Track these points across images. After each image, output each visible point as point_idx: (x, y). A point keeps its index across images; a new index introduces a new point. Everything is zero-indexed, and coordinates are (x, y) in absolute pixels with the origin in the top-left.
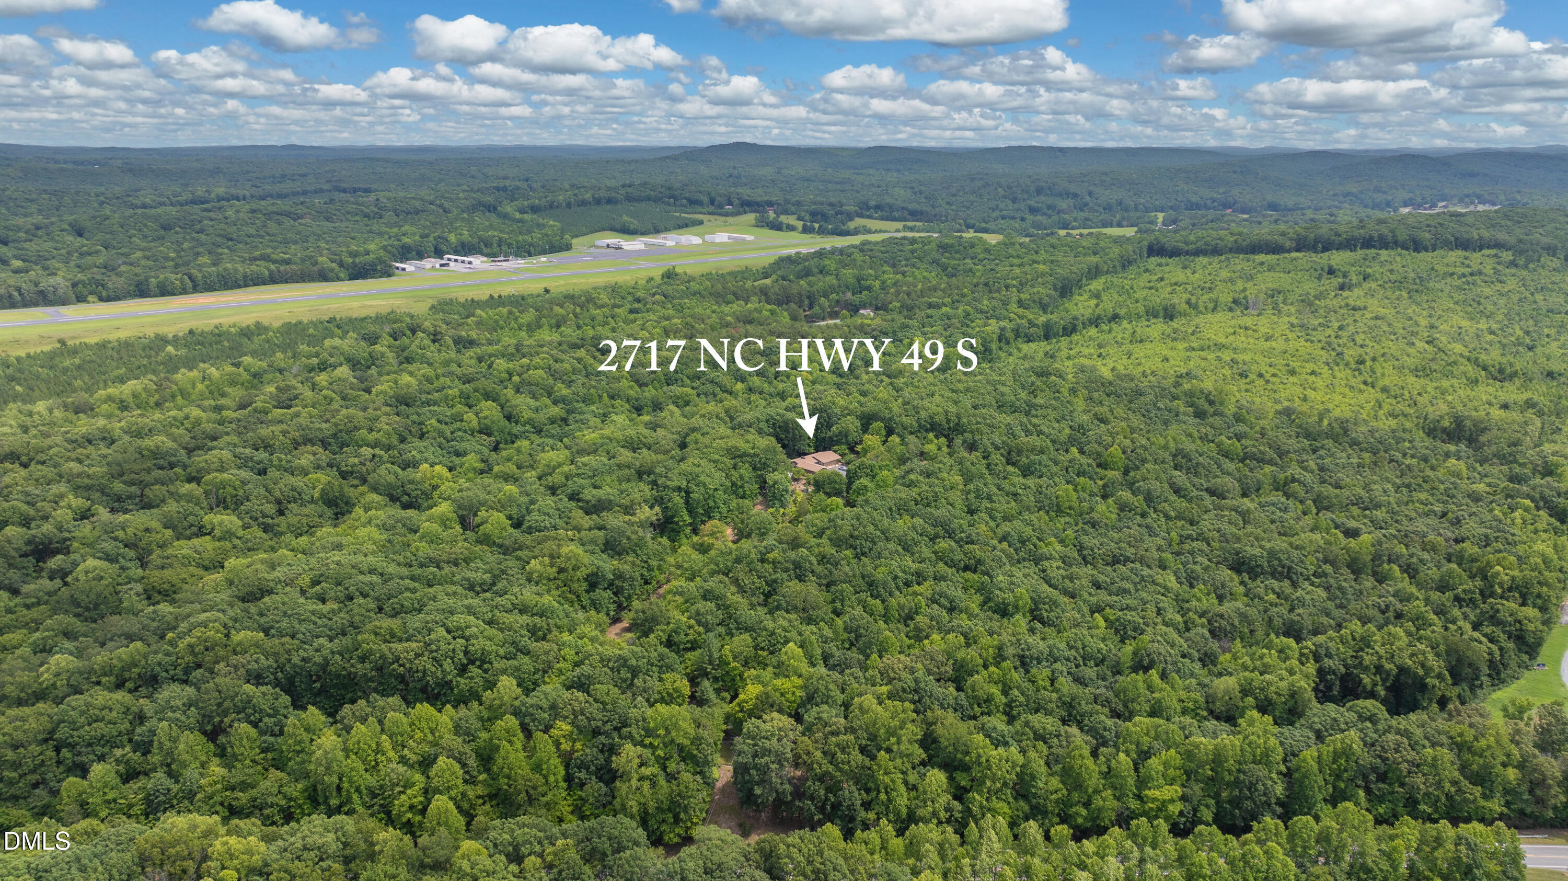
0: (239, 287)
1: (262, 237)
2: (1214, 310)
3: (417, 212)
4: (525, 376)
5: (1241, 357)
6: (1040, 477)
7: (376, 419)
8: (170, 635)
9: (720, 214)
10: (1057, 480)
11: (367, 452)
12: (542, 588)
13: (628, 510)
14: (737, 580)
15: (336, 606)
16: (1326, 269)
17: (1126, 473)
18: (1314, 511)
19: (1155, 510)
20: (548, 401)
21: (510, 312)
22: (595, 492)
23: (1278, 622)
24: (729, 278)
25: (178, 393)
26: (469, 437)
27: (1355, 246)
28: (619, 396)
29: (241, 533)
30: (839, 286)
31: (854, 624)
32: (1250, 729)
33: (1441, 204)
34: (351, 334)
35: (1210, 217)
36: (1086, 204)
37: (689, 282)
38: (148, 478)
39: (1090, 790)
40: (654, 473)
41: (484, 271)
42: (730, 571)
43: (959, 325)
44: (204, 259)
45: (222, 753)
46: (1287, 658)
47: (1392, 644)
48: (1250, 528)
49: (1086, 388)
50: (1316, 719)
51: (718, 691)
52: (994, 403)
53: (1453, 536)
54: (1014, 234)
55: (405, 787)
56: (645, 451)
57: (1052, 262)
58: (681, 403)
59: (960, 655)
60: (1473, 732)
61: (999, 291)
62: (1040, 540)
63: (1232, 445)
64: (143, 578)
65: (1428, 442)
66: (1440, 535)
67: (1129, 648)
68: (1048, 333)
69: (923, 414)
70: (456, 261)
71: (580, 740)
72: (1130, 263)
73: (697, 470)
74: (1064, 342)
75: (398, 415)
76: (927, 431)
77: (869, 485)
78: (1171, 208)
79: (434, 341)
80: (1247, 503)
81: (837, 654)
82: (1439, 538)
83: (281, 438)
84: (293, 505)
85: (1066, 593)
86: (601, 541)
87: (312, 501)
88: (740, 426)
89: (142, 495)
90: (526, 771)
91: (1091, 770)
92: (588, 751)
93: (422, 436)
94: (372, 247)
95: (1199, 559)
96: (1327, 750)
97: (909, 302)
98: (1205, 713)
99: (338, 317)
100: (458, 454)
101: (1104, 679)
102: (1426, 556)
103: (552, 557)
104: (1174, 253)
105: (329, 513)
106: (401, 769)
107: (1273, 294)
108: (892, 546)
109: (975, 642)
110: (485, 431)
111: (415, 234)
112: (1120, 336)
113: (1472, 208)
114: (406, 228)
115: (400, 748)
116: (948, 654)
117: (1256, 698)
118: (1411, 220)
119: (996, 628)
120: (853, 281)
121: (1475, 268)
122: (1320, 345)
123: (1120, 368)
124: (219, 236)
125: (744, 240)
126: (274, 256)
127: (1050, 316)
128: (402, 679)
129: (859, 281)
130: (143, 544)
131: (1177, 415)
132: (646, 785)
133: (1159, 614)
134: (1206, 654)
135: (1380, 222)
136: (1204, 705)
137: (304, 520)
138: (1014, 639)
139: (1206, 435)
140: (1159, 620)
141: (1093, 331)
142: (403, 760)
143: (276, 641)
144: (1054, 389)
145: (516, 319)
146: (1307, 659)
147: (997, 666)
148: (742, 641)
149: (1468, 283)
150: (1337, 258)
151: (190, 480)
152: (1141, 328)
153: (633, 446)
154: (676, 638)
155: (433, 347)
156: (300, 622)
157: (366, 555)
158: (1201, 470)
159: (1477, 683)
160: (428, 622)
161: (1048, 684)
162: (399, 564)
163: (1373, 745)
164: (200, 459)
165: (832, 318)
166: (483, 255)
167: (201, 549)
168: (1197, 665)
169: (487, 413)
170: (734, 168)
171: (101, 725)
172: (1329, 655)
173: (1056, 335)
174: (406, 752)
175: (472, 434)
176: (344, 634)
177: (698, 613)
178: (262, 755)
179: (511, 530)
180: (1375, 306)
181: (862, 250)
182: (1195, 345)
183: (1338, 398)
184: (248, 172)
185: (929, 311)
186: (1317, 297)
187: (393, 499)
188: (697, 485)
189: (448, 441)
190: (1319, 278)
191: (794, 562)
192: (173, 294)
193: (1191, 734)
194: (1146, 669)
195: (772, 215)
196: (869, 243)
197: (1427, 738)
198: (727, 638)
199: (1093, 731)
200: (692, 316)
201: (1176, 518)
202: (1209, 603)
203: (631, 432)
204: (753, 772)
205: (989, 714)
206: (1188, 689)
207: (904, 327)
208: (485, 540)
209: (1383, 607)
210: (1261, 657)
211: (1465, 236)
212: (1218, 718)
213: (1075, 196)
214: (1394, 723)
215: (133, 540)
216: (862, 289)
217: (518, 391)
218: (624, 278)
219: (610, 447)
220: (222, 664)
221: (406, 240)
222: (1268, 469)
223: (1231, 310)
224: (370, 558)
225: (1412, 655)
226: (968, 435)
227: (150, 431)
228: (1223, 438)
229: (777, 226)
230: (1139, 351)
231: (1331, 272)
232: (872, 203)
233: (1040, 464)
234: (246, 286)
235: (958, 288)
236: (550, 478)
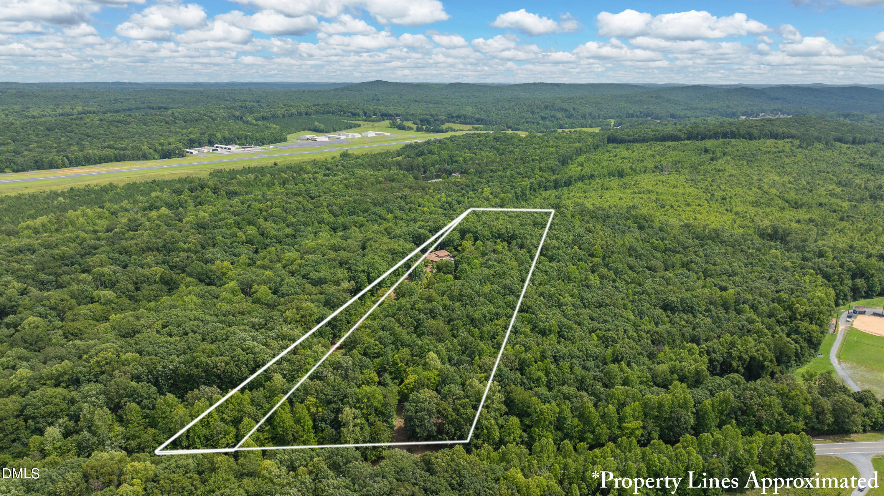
0: (97, 163)
1: (107, 135)
2: (645, 172)
3: (197, 120)
4: (270, 211)
5: (660, 197)
6: (559, 262)
7: (188, 236)
8: (85, 357)
9: (370, 121)
10: (568, 263)
11: (184, 255)
12: (292, 326)
13: (337, 283)
14: (399, 320)
15: (178, 338)
16: (704, 149)
17: (604, 259)
18: (703, 278)
19: (620, 279)
20: (284, 225)
21: (257, 177)
22: (317, 274)
23: (687, 335)
24: (378, 156)
25: (69, 224)
26: (241, 246)
27: (719, 137)
28: (323, 222)
29: (116, 301)
30: (440, 161)
31: (464, 342)
32: (676, 391)
33: (761, 114)
34: (166, 189)
35: (639, 122)
36: (572, 115)
37: (356, 158)
38: (59, 271)
39: (595, 424)
40: (349, 263)
41: (238, 154)
42: (395, 315)
43: (508, 181)
44: (75, 148)
45: (120, 420)
46: (693, 354)
47: (746, 345)
48: (670, 287)
49: (580, 214)
50: (710, 385)
51: (393, 379)
52: (531, 222)
53: (775, 289)
54: (534, 131)
55: (225, 435)
56: (342, 251)
57: (557, 146)
58: (358, 225)
59: (523, 356)
60: (788, 388)
61: (528, 162)
62: (560, 295)
63: (659, 243)
64: (62, 326)
65: (760, 240)
66: (769, 289)
67: (610, 351)
68: (556, 185)
69: (494, 229)
70: (221, 148)
71: (320, 406)
72: (598, 147)
73: (373, 261)
74: (565, 190)
75: (199, 233)
76: (496, 238)
77: (467, 267)
78: (618, 117)
79: (214, 193)
80: (668, 274)
81: (456, 358)
82: (768, 290)
83: (135, 247)
84: (144, 285)
85: (576, 323)
86: (323, 300)
87: (155, 282)
88: (394, 237)
89: (56, 281)
90: (292, 423)
91: (594, 414)
92: (325, 412)
93: (214, 245)
94: (172, 140)
95: (645, 304)
96: (716, 400)
97: (480, 169)
98: (652, 384)
99: (157, 180)
100: (235, 255)
101: (598, 367)
102: (762, 300)
103: (297, 309)
104: (621, 141)
105: (165, 288)
106: (222, 425)
107: (676, 163)
108: (482, 299)
109: (530, 349)
110: (250, 242)
111: (197, 133)
112: (595, 187)
113: (777, 116)
114: (191, 129)
115: (221, 414)
116: (516, 356)
117: (678, 375)
118: (747, 123)
119: (540, 342)
120: (448, 157)
121: (781, 149)
122: (702, 190)
123: (597, 203)
124: (83, 134)
125: (384, 135)
126: (115, 146)
127: (557, 176)
128: (219, 377)
129: (451, 157)
130: (60, 308)
131: (629, 228)
132: (358, 429)
133: (625, 332)
134: (650, 353)
135: (731, 124)
136: (651, 379)
137: (152, 293)
138: (550, 347)
139: (645, 238)
140: (625, 336)
141: (580, 184)
142: (223, 420)
143: (147, 358)
144: (563, 215)
145: (260, 180)
146: (703, 354)
147: (542, 361)
148: (405, 352)
149: (777, 157)
150: (709, 143)
151: (84, 272)
152: (606, 181)
153: (336, 249)
154: (368, 351)
155: (214, 196)
156: (159, 347)
157: (191, 311)
158: (644, 258)
159: (789, 364)
160: (232, 345)
161: (569, 370)
162: (211, 315)
163: (739, 397)
164: (89, 260)
165: (436, 178)
166: (237, 144)
167: (93, 310)
168: (646, 359)
169: (250, 232)
170: (376, 95)
171: (51, 406)
172: (714, 352)
173: (561, 186)
174: (224, 416)
175: (242, 244)
176: (185, 353)
177: (380, 338)
178: (143, 420)
179: (272, 295)
180: (730, 169)
181: (452, 141)
182: (636, 191)
183: (713, 218)
184: (94, 98)
185: (491, 174)
186: (699, 165)
187: (201, 280)
188: (374, 269)
189: (229, 248)
190: (700, 155)
191: (430, 310)
192: (57, 167)
193: (645, 394)
194: (619, 362)
195: (399, 121)
196: (455, 136)
197: (766, 392)
198: (396, 351)
199: (593, 394)
200: (360, 178)
201: (631, 282)
202: (651, 326)
203: (333, 241)
204: (416, 420)
205: (538, 387)
206: (641, 371)
207: (478, 182)
208: (257, 301)
209: (741, 327)
210: (680, 354)
211: (775, 131)
212: (658, 386)
213: (566, 110)
214: (749, 385)
215: (54, 306)
216: (453, 162)
217: (266, 220)
218: (319, 157)
219: (322, 250)
220: (117, 371)
221: (192, 136)
222: (678, 256)
223: (654, 172)
224: (194, 312)
225: (758, 350)
226: (519, 241)
227: (56, 245)
228: (654, 240)
229: (402, 128)
230: (607, 195)
231: (706, 151)
232: (455, 115)
233: (558, 255)
234: (100, 163)
235: (506, 161)
236: (290, 267)
